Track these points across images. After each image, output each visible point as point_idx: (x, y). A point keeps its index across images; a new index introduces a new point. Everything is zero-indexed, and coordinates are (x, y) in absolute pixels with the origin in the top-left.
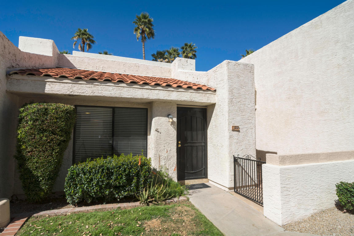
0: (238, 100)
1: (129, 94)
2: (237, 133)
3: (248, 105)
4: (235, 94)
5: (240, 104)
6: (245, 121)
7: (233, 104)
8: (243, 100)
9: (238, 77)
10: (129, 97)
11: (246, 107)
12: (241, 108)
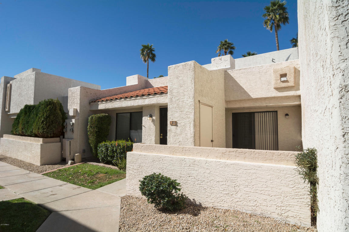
0: (177, 98)
1: (125, 104)
2: (175, 127)
3: (187, 102)
4: (174, 93)
5: (178, 101)
6: (183, 116)
7: (172, 103)
8: (182, 97)
9: (178, 78)
10: (125, 106)
11: (184, 104)
12: (179, 105)
